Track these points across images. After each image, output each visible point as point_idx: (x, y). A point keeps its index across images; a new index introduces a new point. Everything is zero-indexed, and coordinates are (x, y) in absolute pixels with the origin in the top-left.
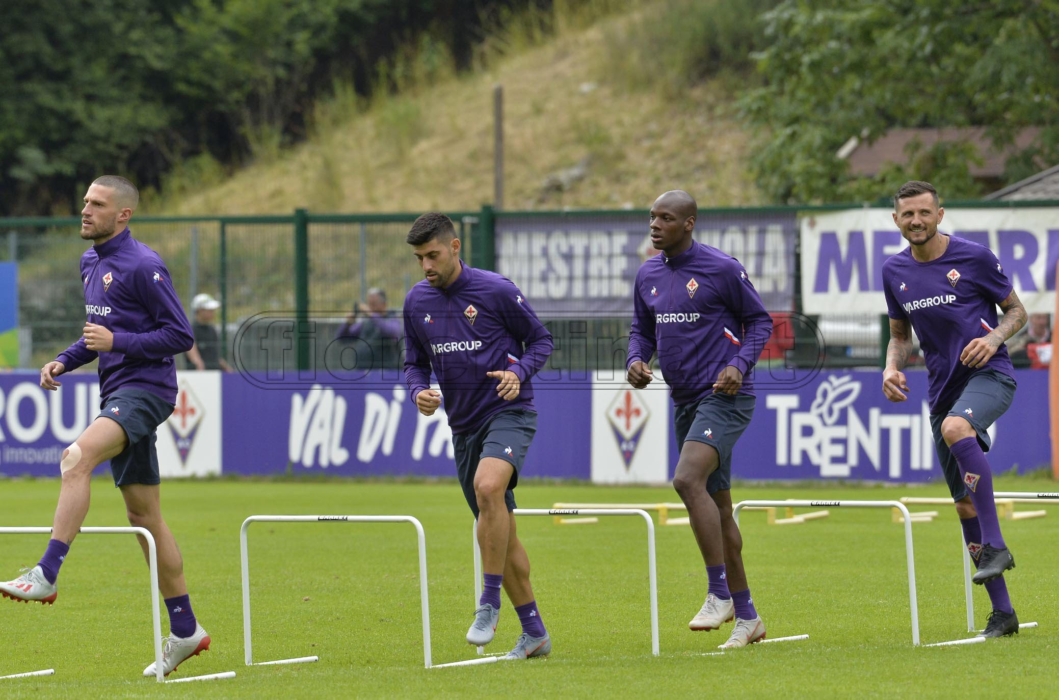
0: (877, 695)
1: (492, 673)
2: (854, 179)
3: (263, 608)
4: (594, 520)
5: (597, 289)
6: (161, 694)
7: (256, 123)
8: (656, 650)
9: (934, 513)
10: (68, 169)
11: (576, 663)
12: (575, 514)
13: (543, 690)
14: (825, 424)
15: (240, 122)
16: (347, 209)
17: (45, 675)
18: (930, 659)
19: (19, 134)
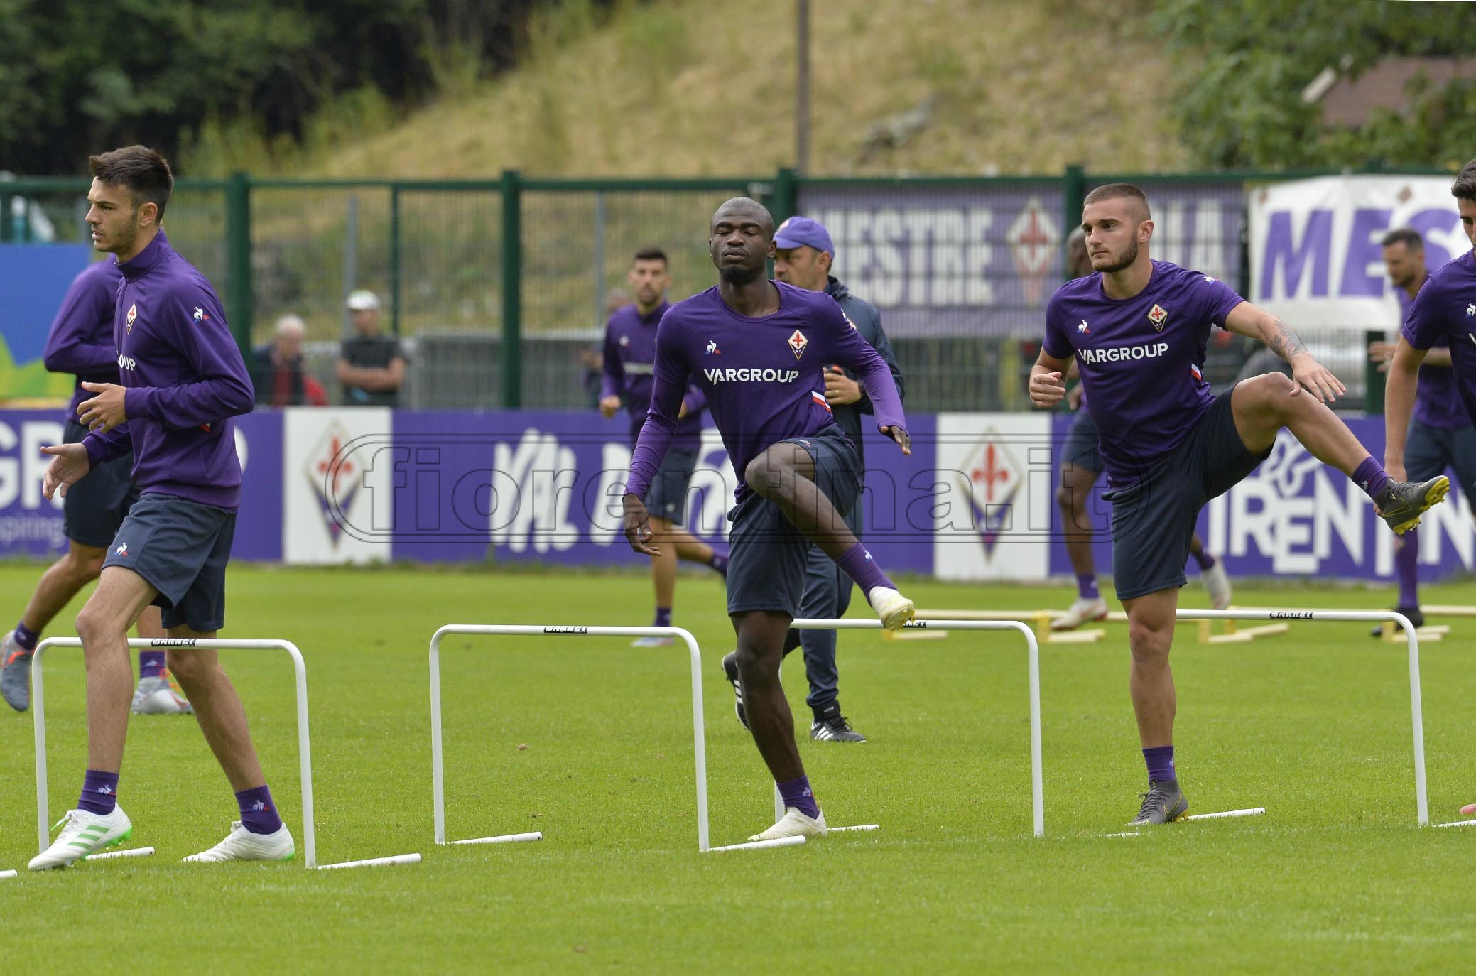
0: (1367, 898)
1: (799, 860)
2: (1328, 131)
3: (459, 760)
4: (942, 634)
5: (944, 292)
6: (313, 886)
7: (443, 40)
8: (1039, 827)
9: (1444, 629)
10: (163, 103)
11: (922, 846)
12: (922, 627)
13: (874, 886)
14: (1281, 495)
15: (419, 40)
16: (575, 170)
17: (141, 856)
18: (1445, 845)
19: (92, 53)
